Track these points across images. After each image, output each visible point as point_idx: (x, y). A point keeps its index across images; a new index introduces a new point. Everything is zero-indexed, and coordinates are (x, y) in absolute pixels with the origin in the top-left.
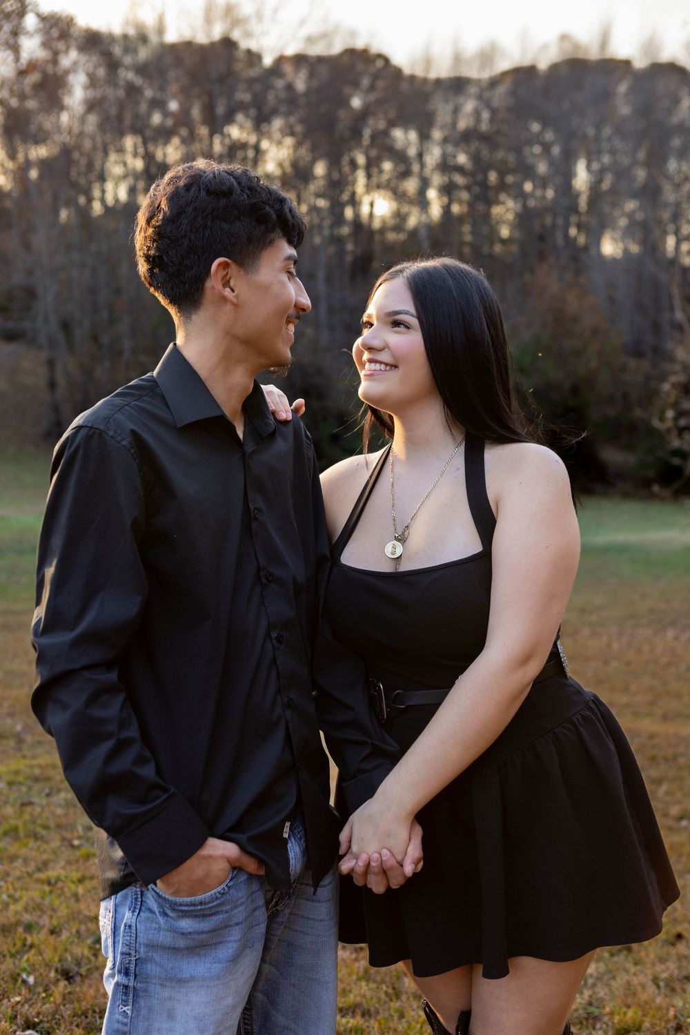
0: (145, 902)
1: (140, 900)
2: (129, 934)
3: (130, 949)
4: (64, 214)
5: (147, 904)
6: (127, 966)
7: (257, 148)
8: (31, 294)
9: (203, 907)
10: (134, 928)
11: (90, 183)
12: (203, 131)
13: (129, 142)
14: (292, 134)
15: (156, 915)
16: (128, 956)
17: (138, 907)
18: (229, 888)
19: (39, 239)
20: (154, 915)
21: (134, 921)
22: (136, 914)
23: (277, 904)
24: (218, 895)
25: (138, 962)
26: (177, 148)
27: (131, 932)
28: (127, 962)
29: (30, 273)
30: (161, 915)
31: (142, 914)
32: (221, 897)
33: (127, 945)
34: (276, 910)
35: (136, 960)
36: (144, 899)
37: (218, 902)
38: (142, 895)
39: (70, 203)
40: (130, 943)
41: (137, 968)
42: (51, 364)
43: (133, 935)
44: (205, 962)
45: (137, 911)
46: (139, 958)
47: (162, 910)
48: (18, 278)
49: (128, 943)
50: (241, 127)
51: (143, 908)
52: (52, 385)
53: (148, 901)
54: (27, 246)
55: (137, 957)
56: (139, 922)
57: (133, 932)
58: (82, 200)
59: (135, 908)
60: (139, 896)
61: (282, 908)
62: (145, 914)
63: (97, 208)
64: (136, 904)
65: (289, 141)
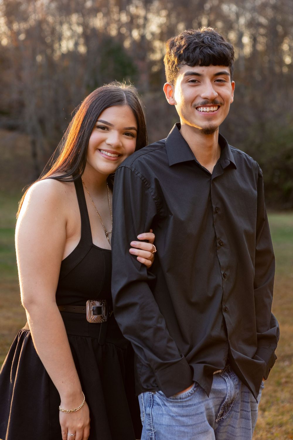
0: (155, 400)
1: (152, 400)
2: (149, 419)
3: (151, 427)
4: (39, 58)
5: (156, 401)
6: (151, 437)
7: (146, 19)
8: (22, 105)
9: (182, 400)
10: (151, 415)
11: (53, 41)
12: (115, 9)
13: (74, 18)
14: (165, 8)
15: (161, 406)
16: (150, 431)
17: (152, 404)
18: (194, 391)
19: (26, 74)
20: (160, 406)
21: (150, 411)
22: (151, 407)
23: (222, 415)
24: (190, 394)
25: (156, 434)
26: (100, 20)
27: (150, 417)
28: (151, 434)
29: (21, 92)
30: (163, 406)
31: (154, 407)
32: (191, 396)
33: (149, 425)
34: (223, 418)
35: (155, 433)
36: (154, 399)
37: (189, 398)
38: (153, 397)
39: (43, 52)
40: (150, 423)
41: (156, 438)
42: (34, 143)
43: (151, 419)
44: (187, 436)
45: (152, 406)
46: (156, 432)
47: (163, 403)
48: (15, 96)
49: (149, 424)
50: (137, 7)
51: (154, 404)
52: (34, 155)
53: (156, 400)
54: (19, 78)
55: (155, 431)
56: (153, 411)
57: (151, 417)
58: (49, 51)
59: (151, 405)
60: (152, 398)
61: (226, 418)
62: (156, 407)
63: (57, 54)
64: (151, 403)
65: (164, 13)
